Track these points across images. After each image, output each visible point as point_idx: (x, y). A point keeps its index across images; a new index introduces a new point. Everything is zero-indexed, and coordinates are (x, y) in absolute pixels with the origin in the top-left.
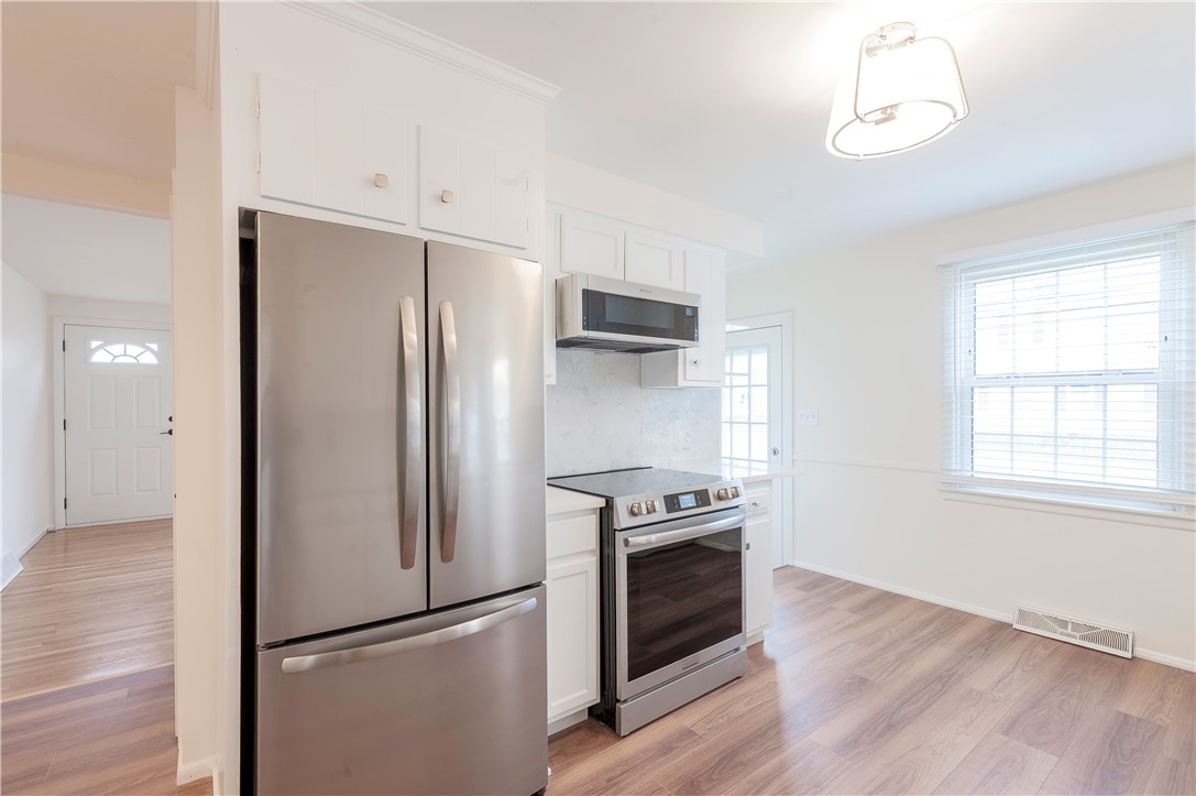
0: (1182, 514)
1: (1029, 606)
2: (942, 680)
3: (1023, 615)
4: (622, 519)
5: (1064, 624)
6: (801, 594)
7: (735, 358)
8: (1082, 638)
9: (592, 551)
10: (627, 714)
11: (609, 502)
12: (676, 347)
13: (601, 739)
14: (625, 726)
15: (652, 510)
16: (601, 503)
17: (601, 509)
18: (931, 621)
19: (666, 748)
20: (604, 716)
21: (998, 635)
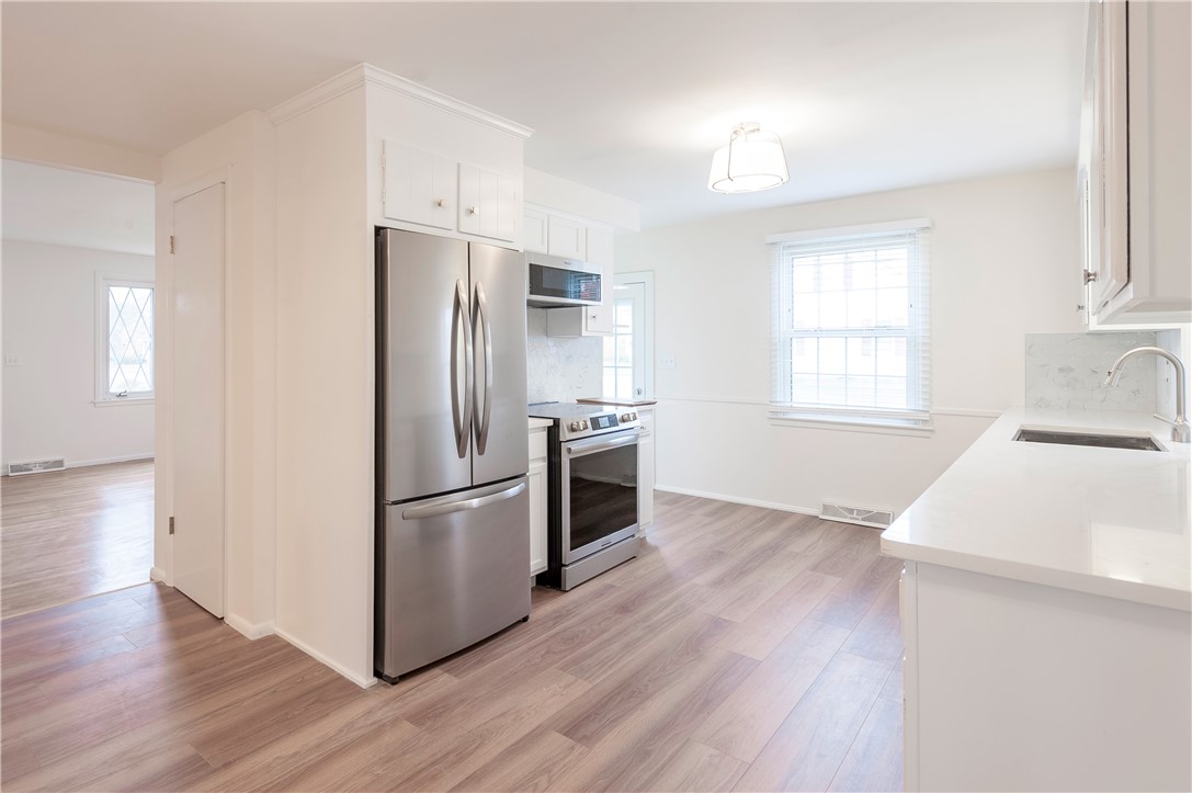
0: (920, 426)
1: (830, 501)
2: (773, 549)
3: (826, 508)
4: (565, 434)
5: (851, 511)
6: (666, 507)
7: (619, 307)
8: (863, 520)
9: (543, 458)
10: (571, 574)
11: (557, 422)
12: (580, 305)
13: (551, 594)
14: (568, 583)
15: (586, 428)
16: (551, 423)
17: (549, 427)
18: (763, 518)
19: (599, 594)
20: (551, 580)
21: (809, 523)
